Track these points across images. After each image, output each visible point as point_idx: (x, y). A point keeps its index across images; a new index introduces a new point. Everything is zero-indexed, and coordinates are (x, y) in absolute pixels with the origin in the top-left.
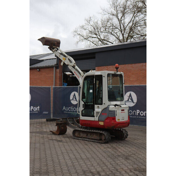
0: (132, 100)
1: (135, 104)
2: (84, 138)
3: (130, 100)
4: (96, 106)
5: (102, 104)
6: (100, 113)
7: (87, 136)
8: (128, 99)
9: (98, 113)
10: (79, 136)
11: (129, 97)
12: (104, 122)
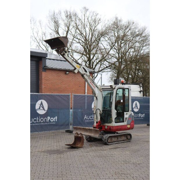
0: (43, 107)
1: (46, 111)
2: (115, 142)
3: (41, 108)
4: (125, 113)
5: (128, 111)
6: (127, 118)
7: (117, 139)
8: (40, 107)
9: (126, 118)
10: (111, 141)
11: (41, 105)
12: (130, 124)
